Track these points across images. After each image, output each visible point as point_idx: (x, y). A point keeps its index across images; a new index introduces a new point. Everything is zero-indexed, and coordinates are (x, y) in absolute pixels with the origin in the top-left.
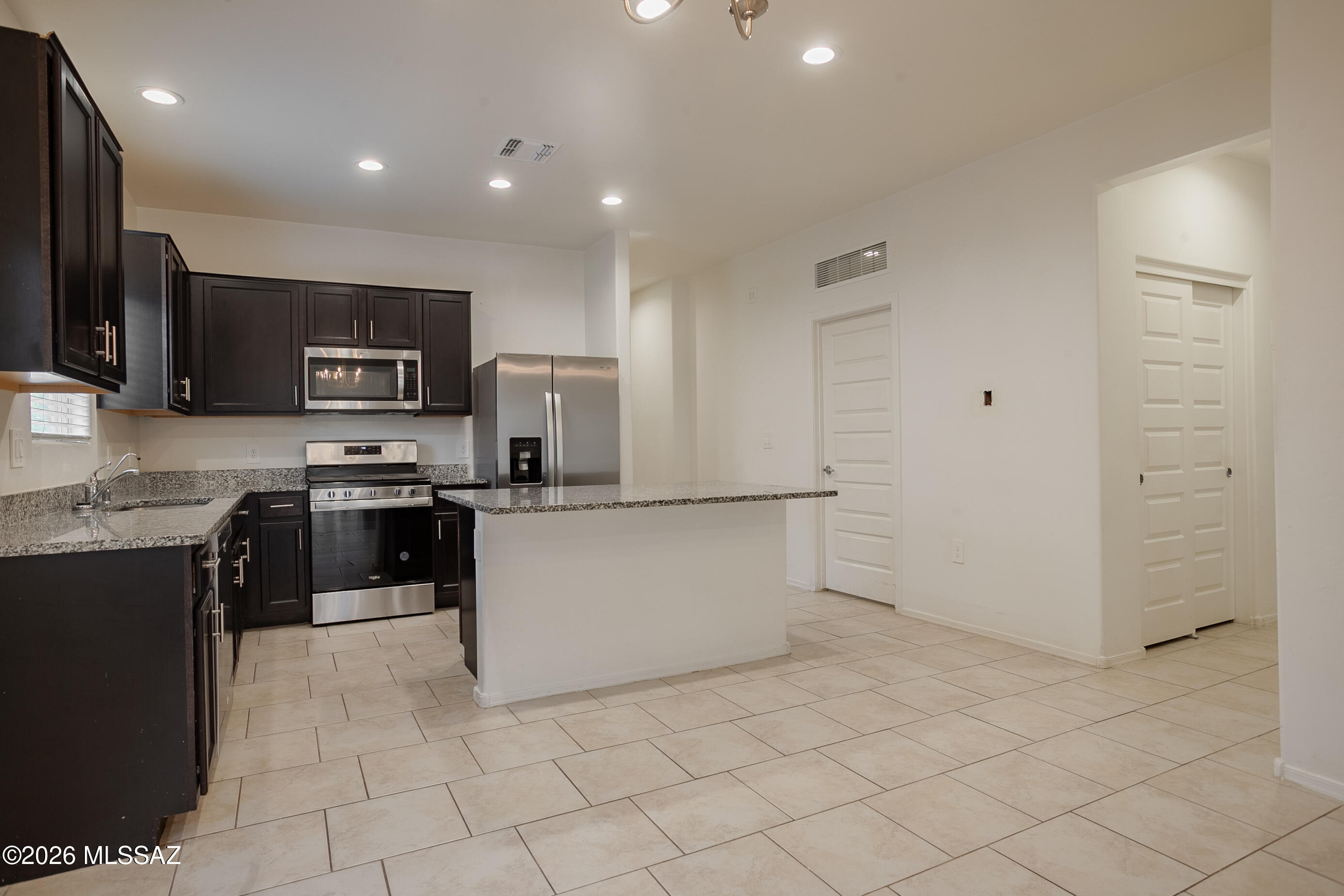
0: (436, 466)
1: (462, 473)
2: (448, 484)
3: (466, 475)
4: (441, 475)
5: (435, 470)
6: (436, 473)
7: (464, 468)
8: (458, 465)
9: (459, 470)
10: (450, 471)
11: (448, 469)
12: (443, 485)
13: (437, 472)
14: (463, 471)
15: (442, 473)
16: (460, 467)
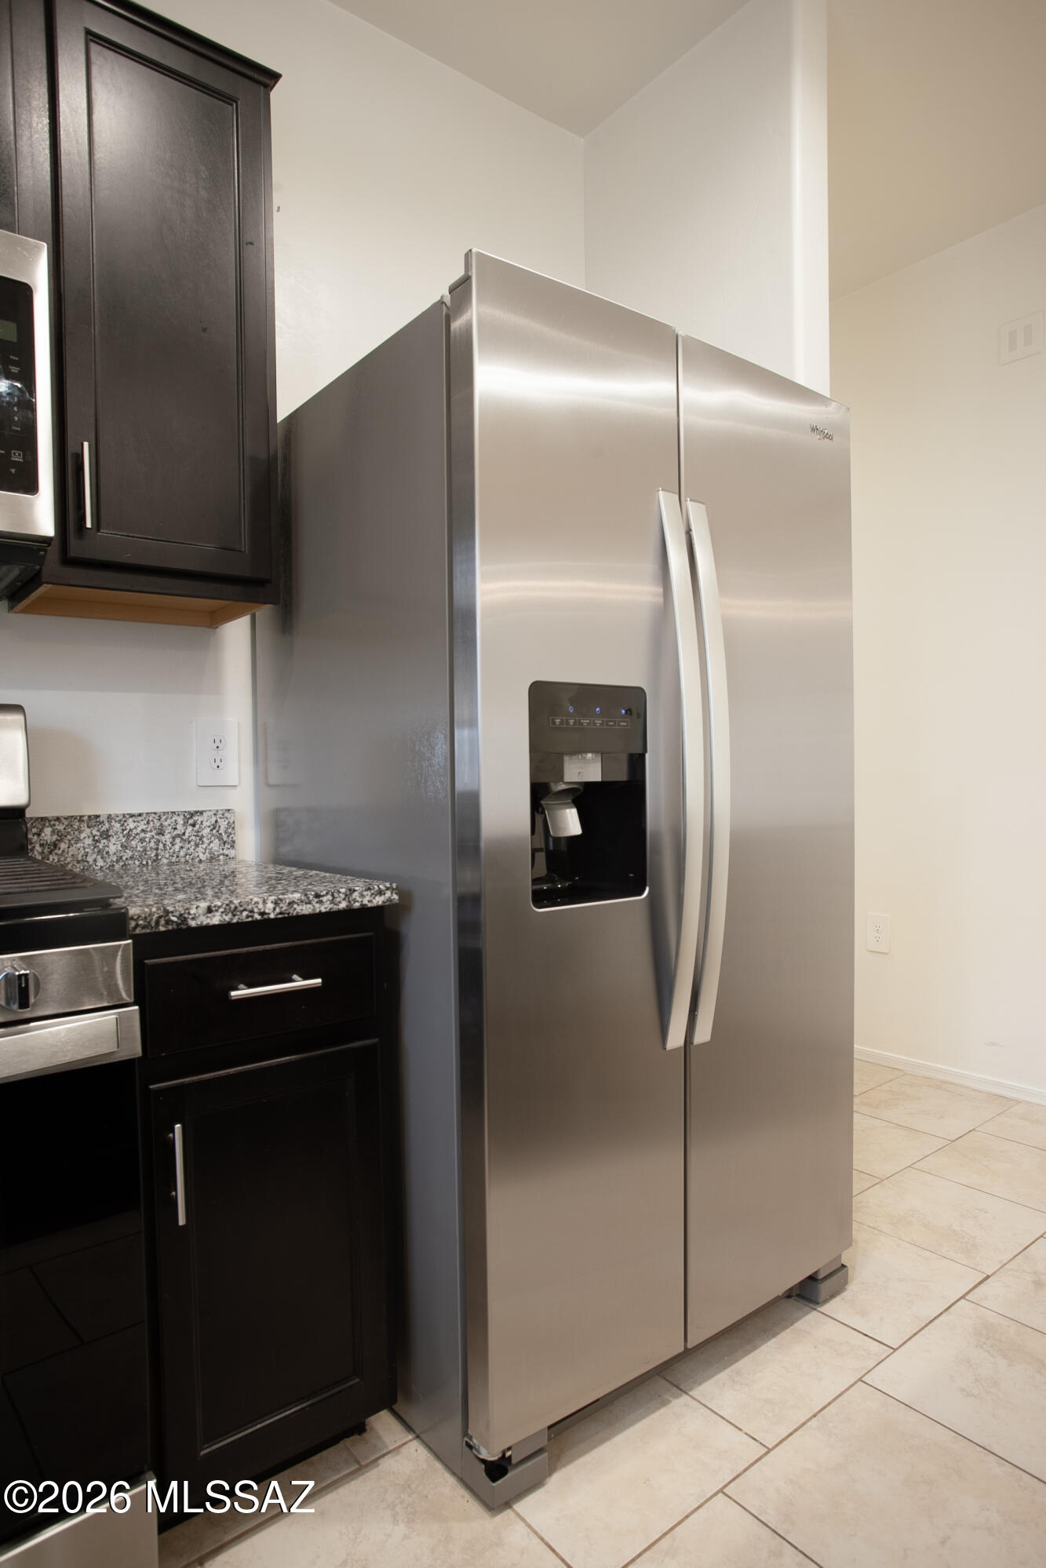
0: (109, 817)
1: (215, 845)
2: (216, 919)
3: (232, 853)
4: (132, 858)
5: (106, 835)
6: (112, 849)
7: (223, 824)
8: (201, 813)
9: (206, 832)
10: (167, 838)
11: (161, 833)
12: (190, 928)
13: (113, 847)
14: (220, 837)
15: (134, 849)
16: (206, 821)
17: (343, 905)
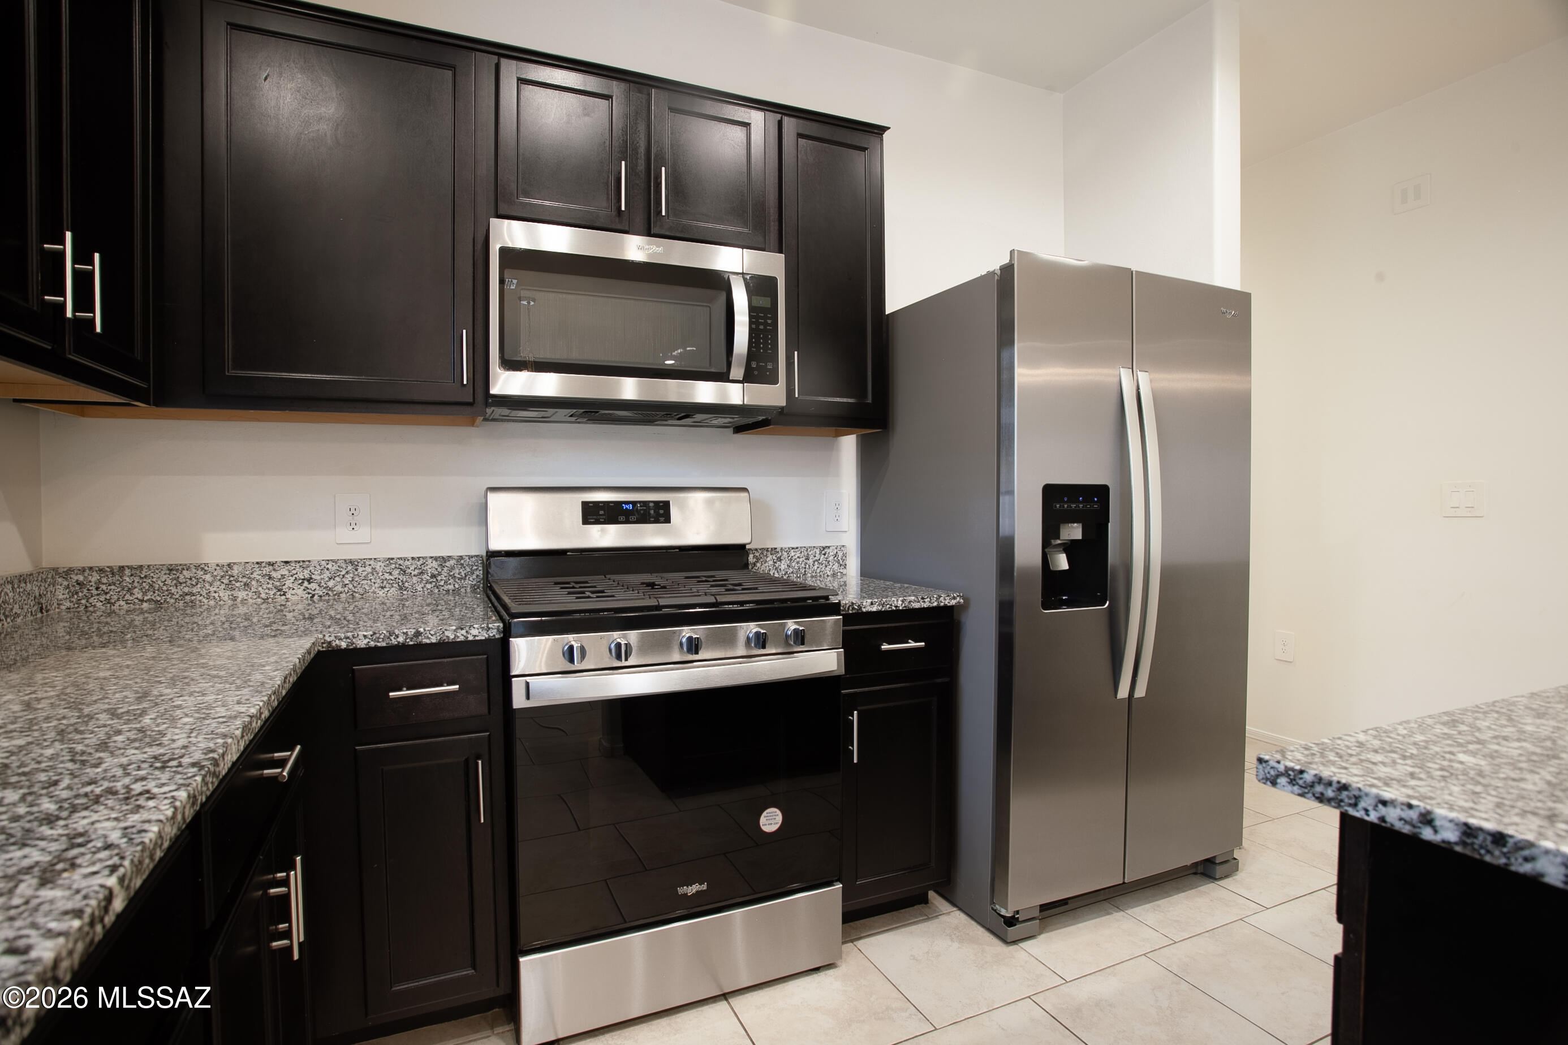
0: (782, 549)
1: (836, 567)
3: (844, 571)
4: (792, 572)
5: (780, 559)
6: (783, 567)
7: (840, 554)
8: (829, 547)
9: (831, 558)
10: (811, 561)
11: (808, 559)
12: (863, 613)
13: (783, 566)
14: (838, 562)
15: (793, 568)
16: (831, 552)
17: (935, 604)
